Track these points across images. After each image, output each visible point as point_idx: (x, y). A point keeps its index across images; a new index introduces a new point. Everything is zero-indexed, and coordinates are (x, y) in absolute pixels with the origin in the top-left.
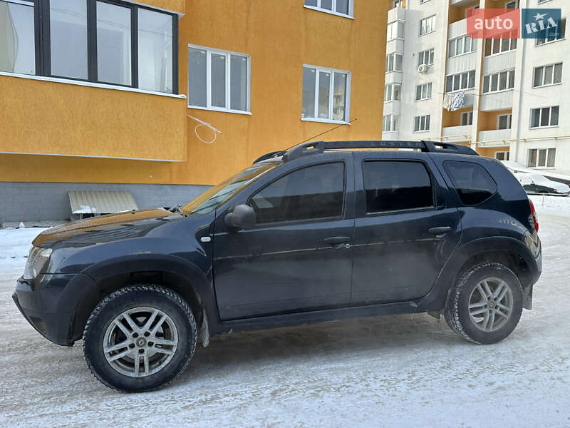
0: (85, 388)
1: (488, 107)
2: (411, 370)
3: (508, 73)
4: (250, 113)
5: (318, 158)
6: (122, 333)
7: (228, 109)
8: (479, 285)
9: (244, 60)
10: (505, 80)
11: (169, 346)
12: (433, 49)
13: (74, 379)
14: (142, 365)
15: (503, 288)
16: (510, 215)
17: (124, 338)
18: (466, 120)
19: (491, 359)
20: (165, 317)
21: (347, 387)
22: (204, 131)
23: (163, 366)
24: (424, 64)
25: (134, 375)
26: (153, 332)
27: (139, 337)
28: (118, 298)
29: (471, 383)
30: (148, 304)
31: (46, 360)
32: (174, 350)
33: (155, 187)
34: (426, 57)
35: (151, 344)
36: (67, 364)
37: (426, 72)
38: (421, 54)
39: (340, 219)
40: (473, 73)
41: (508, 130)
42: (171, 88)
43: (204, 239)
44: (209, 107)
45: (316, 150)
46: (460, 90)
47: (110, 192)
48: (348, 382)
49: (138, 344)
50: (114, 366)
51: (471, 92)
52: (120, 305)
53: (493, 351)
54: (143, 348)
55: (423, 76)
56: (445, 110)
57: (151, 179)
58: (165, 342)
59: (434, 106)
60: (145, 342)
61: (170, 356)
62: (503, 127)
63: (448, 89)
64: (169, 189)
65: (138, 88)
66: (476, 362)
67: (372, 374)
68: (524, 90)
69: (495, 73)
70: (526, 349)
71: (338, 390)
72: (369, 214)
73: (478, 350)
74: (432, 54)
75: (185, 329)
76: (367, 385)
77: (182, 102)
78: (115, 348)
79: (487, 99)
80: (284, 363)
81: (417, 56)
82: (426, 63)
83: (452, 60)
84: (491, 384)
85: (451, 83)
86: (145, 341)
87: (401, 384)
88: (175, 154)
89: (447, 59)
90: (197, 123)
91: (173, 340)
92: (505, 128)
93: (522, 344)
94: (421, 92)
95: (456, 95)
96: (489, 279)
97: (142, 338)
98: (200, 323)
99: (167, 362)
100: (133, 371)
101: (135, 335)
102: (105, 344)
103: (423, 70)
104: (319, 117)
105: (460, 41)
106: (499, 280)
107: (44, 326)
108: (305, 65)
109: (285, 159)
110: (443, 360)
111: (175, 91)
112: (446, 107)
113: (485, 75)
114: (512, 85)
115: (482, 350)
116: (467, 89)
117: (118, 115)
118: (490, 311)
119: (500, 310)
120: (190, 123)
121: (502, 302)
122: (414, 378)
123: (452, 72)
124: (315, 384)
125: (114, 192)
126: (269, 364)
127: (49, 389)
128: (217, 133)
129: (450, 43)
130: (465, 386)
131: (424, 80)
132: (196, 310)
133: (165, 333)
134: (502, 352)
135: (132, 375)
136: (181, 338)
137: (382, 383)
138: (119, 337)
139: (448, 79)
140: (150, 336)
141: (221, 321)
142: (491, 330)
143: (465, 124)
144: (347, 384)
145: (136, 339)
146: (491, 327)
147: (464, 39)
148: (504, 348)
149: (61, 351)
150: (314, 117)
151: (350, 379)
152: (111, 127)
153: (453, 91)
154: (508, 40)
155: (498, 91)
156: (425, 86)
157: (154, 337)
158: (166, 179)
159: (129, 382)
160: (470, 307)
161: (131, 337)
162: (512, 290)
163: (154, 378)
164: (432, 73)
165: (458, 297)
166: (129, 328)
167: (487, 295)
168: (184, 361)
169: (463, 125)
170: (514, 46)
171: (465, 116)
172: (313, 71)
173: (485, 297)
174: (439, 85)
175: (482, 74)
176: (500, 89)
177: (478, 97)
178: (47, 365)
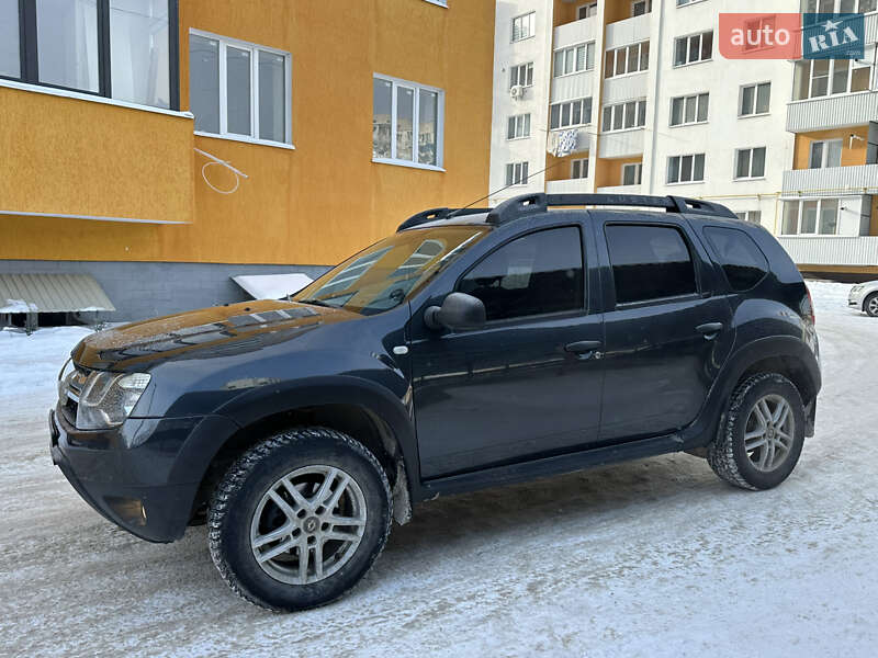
0: (207, 613)
1: (609, 154)
2: (696, 535)
3: (637, 104)
4: (292, 147)
5: (542, 219)
6: (280, 511)
7: (255, 138)
8: (756, 405)
9: (280, 60)
10: (633, 114)
11: (352, 527)
12: (532, 63)
13: (167, 600)
14: (312, 562)
15: (784, 408)
16: (785, 304)
17: (281, 520)
18: (579, 171)
19: (787, 511)
20: (347, 480)
21: (630, 568)
22: (217, 174)
23: (343, 561)
24: (519, 86)
25: (301, 579)
26: (329, 508)
27: (308, 516)
28: (275, 453)
29: (787, 547)
30: (322, 461)
31: (92, 569)
32: (361, 532)
33: (133, 266)
34: (523, 74)
35: (325, 526)
36: (142, 574)
37: (521, 97)
38: (514, 70)
39: (584, 315)
40: (588, 102)
41: (636, 186)
42: (168, 102)
43: (397, 350)
44: (224, 134)
45: (535, 206)
46: (571, 126)
48: (625, 561)
49: (306, 527)
50: (267, 570)
51: (586, 130)
52: (280, 464)
53: (779, 498)
54: (316, 534)
55: (518, 104)
56: (549, 155)
57: (127, 253)
58: (347, 521)
59: (534, 148)
60: (318, 524)
61: (354, 545)
62: (629, 182)
63: (553, 124)
64: (157, 270)
65: (110, 96)
66: (769, 516)
67: (649, 545)
68: (659, 131)
69: (619, 103)
70: (817, 493)
71: (620, 573)
72: (619, 305)
74: (531, 71)
75: (378, 499)
76: (655, 563)
77: (187, 123)
78: (269, 538)
79: (609, 141)
80: (504, 541)
81: (508, 72)
82: (522, 83)
83: (558, 81)
84: (814, 545)
85: (558, 115)
86: (317, 521)
87: (699, 556)
88: (176, 211)
89: (551, 79)
90: (207, 160)
91: (358, 517)
92: (633, 184)
94: (515, 127)
95: (565, 134)
96: (770, 397)
97: (313, 518)
98: (392, 482)
99: (349, 554)
100: (294, 575)
101: (302, 514)
102: (253, 533)
103: (517, 94)
104: (398, 157)
105: (570, 53)
106: (779, 397)
108: (376, 75)
109: (493, 219)
110: (727, 517)
111: (175, 105)
112: (550, 151)
113: (606, 105)
114: (642, 121)
115: (765, 498)
116: (581, 125)
117: (77, 142)
118: (770, 442)
119: (781, 440)
120: (199, 161)
121: (782, 429)
122: (711, 546)
123: (559, 100)
124: (581, 568)
125: (63, 275)
127: (139, 621)
128: (241, 178)
129: (555, 55)
130: (781, 550)
131: (518, 109)
132: (389, 462)
133: (345, 508)
134: (790, 499)
135: (296, 581)
136: (372, 513)
137: (672, 558)
138: (273, 519)
139: (554, 109)
140: (325, 514)
141: (423, 480)
142: (770, 469)
143: (576, 176)
144: (627, 564)
145: (303, 521)
146: (770, 465)
147: (575, 50)
148: (789, 491)
150: (390, 157)
151: (626, 558)
152: (65, 164)
153: (560, 128)
154: (637, 56)
155: (623, 130)
156: (520, 119)
157: (331, 514)
158: (151, 252)
159: (293, 594)
160: (747, 437)
161: (296, 517)
162: (794, 411)
163: (331, 583)
164: (531, 98)
165: (732, 424)
166: (292, 503)
167: (766, 419)
168: (376, 550)
169: (575, 178)
170: (645, 66)
171: (577, 164)
172: (388, 85)
173: (763, 422)
174: (540, 119)
175: (601, 104)
176: (626, 127)
177: (595, 137)
178: (107, 579)
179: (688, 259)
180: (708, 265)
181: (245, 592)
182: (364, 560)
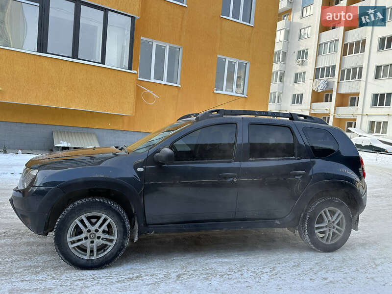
0: (53, 265)
1: (344, 90)
2: (272, 266)
3: (358, 69)
4: (180, 86)
5: (219, 120)
6: (80, 229)
7: (165, 82)
8: (322, 212)
9: (178, 50)
10: (356, 73)
11: (111, 239)
12: (308, 49)
13: (46, 258)
14: (92, 251)
15: (339, 215)
16: (347, 166)
17: (81, 232)
18: (328, 99)
20: (109, 220)
21: (228, 275)
22: (147, 96)
23: (106, 253)
24: (301, 59)
25: (86, 257)
26: (101, 230)
27: (91, 232)
28: (79, 205)
29: (312, 278)
30: (98, 211)
31: (28, 244)
32: (114, 242)
33: (112, 131)
34: (303, 54)
35: (99, 238)
36: (42, 248)
37: (302, 64)
38: (299, 52)
39: (231, 162)
40: (334, 67)
41: (356, 107)
42: (127, 66)
43: (139, 169)
44: (152, 80)
45: (218, 114)
46: (325, 78)
47: (81, 133)
49: (90, 236)
50: (73, 251)
51: (332, 80)
52: (80, 210)
53: (329, 257)
54: (94, 240)
55: (299, 67)
56: (313, 91)
57: (110, 126)
58: (108, 237)
59: (306, 88)
60: (95, 236)
61: (112, 245)
62: (352, 105)
63: (316, 77)
64: (121, 133)
65: (105, 64)
67: (246, 267)
68: (368, 81)
69: (349, 68)
70: (352, 257)
71: (222, 276)
72: (251, 159)
73: (319, 255)
74: (307, 53)
75: (122, 229)
76: (242, 275)
77: (135, 75)
78: (75, 239)
79: (343, 86)
81: (296, 54)
82: (303, 58)
83: (320, 58)
84: (325, 279)
85: (318, 73)
87: (265, 275)
88: (127, 110)
89: (317, 56)
90: (143, 90)
91: (114, 236)
92: (354, 106)
93: (350, 254)
94: (297, 78)
95: (322, 81)
96: (331, 208)
97: (93, 233)
98: (132, 226)
99: (108, 250)
100: (84, 255)
101: (89, 231)
102: (68, 235)
103: (300, 63)
104: (226, 91)
105: (326, 45)
106: (337, 209)
107: (29, 220)
108: (218, 56)
109: (197, 119)
110: (295, 261)
111: (130, 68)
112: (314, 89)
113: (343, 69)
114: (360, 77)
115: (323, 256)
116: (329, 77)
118: (329, 230)
119: (336, 229)
120: (138, 90)
121: (338, 224)
122: (274, 272)
123: (320, 66)
124: (207, 272)
125: (84, 133)
126: (178, 256)
127: (29, 263)
128: (156, 98)
129: (319, 45)
130: (308, 279)
131: (300, 70)
132: (131, 217)
133: (109, 231)
134: (335, 258)
135: (85, 257)
136: (119, 235)
137: (252, 274)
138: (78, 231)
139: (317, 70)
140: (99, 232)
141: (146, 225)
142: (329, 243)
143: (326, 101)
144: (229, 273)
145: (89, 234)
146: (329, 241)
147: (329, 43)
148: (337, 255)
149: (39, 238)
150: (222, 91)
151: (230, 270)
152: (85, 90)
153: (320, 79)
154: (360, 46)
155: (350, 80)
156: (300, 74)
157: (101, 233)
158: (119, 127)
159: (83, 262)
160: (316, 226)
161: (86, 232)
162: (345, 216)
163: (99, 260)
164: (306, 65)
165: (308, 219)
166: (85, 226)
167: (328, 219)
168: (120, 250)
169: (325, 102)
170: (363, 51)
171: (327, 96)
172: (224, 60)
173: (326, 220)
174: (310, 73)
175: (340, 68)
176: (352, 79)
177: (336, 84)
178: (29, 248)
179: (293, 142)
180: (302, 145)
181: (63, 258)
182: (115, 253)
